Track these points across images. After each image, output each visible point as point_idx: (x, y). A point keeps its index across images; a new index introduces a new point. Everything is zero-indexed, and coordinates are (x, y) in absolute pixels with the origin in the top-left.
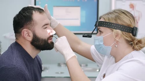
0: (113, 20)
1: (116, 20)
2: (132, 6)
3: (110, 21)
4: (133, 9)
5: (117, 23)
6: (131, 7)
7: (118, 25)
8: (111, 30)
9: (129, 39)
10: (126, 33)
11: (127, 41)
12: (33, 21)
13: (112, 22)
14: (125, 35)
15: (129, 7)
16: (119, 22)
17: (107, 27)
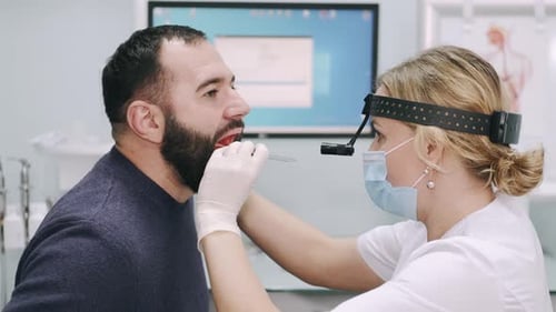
0: (416, 90)
1: (424, 91)
2: (497, 37)
3: (406, 94)
4: (502, 48)
5: (430, 103)
6: (494, 41)
7: (435, 108)
8: (411, 127)
9: (477, 158)
10: (465, 136)
11: (468, 164)
12: (163, 73)
13: (413, 100)
14: (459, 145)
15: (485, 39)
16: (438, 99)
17: (397, 119)
